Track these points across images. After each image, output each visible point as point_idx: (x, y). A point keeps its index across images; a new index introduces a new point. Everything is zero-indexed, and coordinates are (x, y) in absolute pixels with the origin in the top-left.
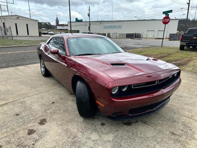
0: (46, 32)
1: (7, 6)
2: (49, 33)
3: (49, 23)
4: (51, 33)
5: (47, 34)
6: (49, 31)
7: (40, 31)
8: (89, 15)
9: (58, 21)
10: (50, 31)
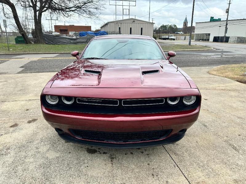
0: (167, 37)
1: (129, 10)
2: (170, 37)
3: (175, 26)
4: (173, 37)
5: (168, 39)
6: (170, 36)
7: (155, 36)
8: (227, 12)
9: (186, 23)
10: (172, 36)
